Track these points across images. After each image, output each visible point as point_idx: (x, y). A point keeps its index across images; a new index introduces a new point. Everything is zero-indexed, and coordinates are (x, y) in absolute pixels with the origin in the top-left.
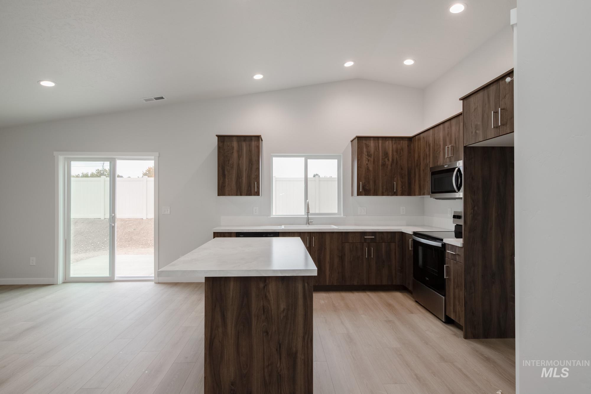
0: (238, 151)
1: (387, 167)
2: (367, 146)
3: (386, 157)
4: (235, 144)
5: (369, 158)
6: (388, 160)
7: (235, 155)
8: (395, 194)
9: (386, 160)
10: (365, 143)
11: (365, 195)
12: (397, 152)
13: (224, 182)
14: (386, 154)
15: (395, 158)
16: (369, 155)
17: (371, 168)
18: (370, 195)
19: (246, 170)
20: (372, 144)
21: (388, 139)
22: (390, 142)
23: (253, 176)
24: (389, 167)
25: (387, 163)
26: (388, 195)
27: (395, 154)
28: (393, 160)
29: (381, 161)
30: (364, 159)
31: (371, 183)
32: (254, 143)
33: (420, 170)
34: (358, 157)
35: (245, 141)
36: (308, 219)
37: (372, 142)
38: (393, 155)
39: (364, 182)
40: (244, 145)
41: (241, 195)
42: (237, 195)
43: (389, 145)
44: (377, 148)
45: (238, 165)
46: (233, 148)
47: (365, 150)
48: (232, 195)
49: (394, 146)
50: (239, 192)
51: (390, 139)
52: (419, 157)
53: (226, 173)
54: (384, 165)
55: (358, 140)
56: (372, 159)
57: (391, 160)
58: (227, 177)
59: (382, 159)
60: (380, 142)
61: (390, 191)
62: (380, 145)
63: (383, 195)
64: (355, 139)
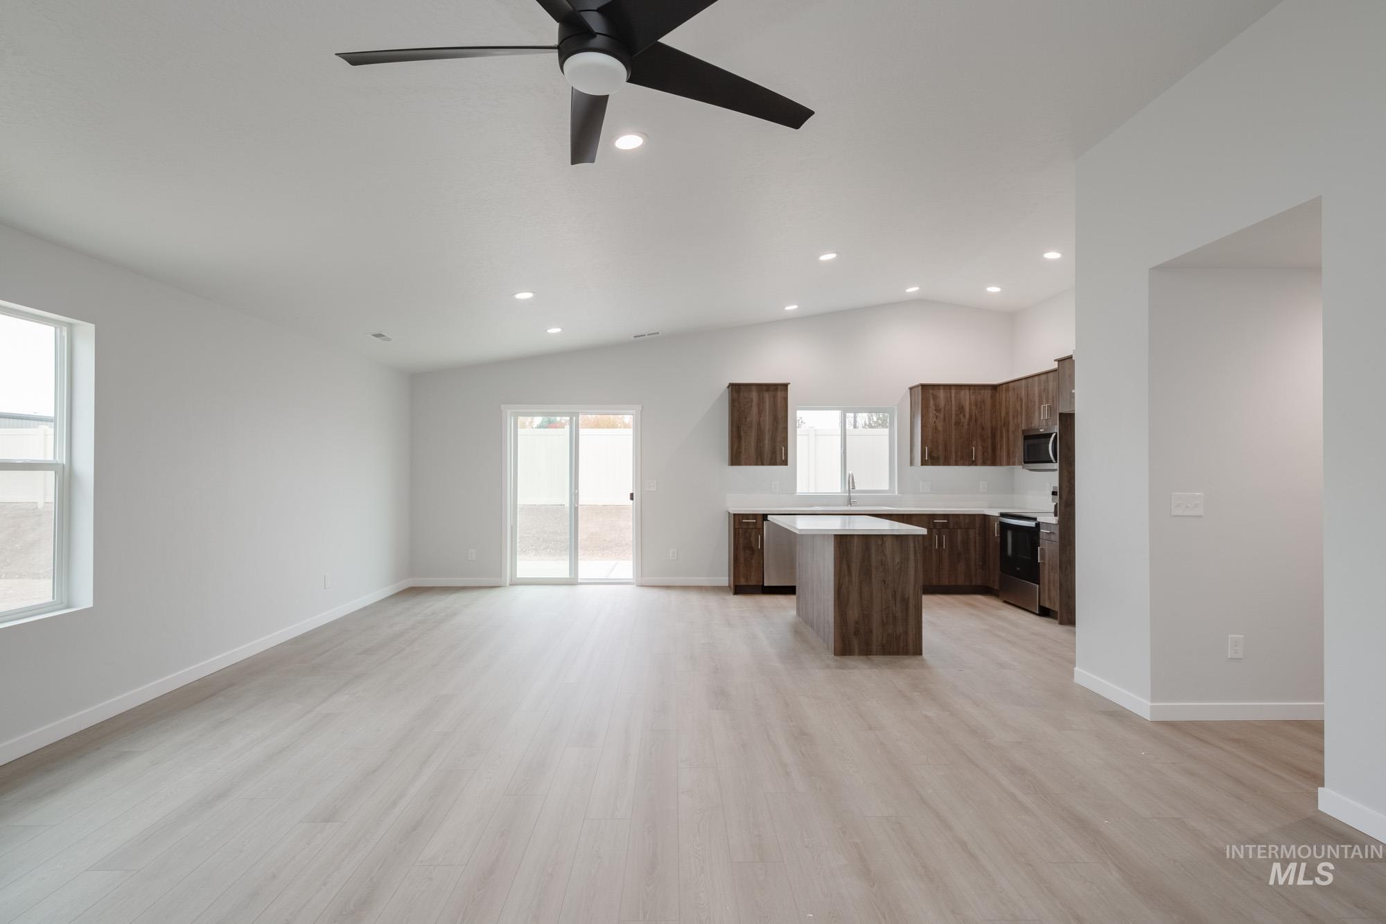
0: (759, 405)
1: (963, 426)
2: (935, 397)
3: (961, 413)
4: (754, 395)
5: (937, 414)
6: (964, 416)
7: (755, 410)
8: (974, 463)
9: (961, 416)
10: (932, 394)
11: (932, 464)
12: (976, 405)
13: (739, 447)
14: (961, 409)
15: (974, 414)
16: (938, 410)
17: (940, 428)
18: (939, 465)
19: (769, 430)
20: (942, 394)
21: (963, 387)
22: (967, 392)
23: (779, 439)
24: (966, 427)
25: (962, 420)
26: (964, 465)
27: (974, 408)
28: (971, 416)
29: (954, 416)
30: (931, 415)
31: (941, 448)
32: (780, 394)
33: (1008, 431)
34: (922, 413)
35: (767, 390)
36: (850, 498)
37: (942, 391)
38: (970, 409)
39: (930, 446)
40: (767, 396)
41: (762, 464)
42: (757, 464)
43: (965, 395)
44: (948, 400)
45: (759, 424)
46: (752, 400)
47: (932, 403)
48: (750, 464)
49: (973, 397)
50: (760, 460)
51: (967, 387)
52: (1007, 414)
53: (742, 434)
54: (958, 423)
55: (922, 389)
56: (942, 416)
57: (967, 416)
58: (743, 440)
59: (957, 415)
60: (953, 391)
61: (965, 458)
62: (953, 395)
63: (956, 464)
64: (918, 386)
